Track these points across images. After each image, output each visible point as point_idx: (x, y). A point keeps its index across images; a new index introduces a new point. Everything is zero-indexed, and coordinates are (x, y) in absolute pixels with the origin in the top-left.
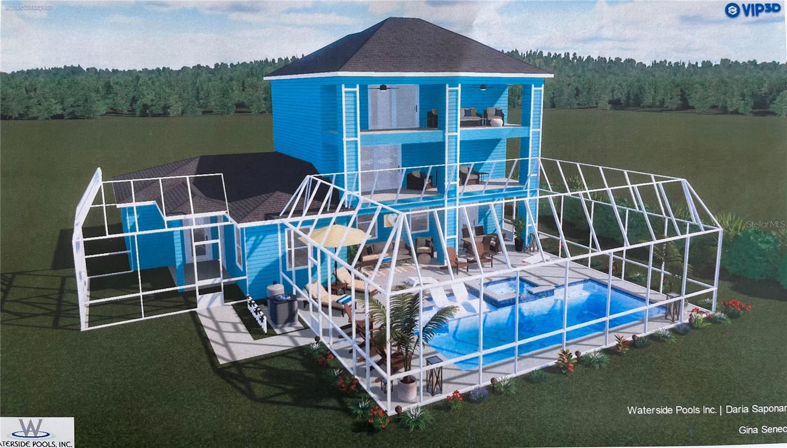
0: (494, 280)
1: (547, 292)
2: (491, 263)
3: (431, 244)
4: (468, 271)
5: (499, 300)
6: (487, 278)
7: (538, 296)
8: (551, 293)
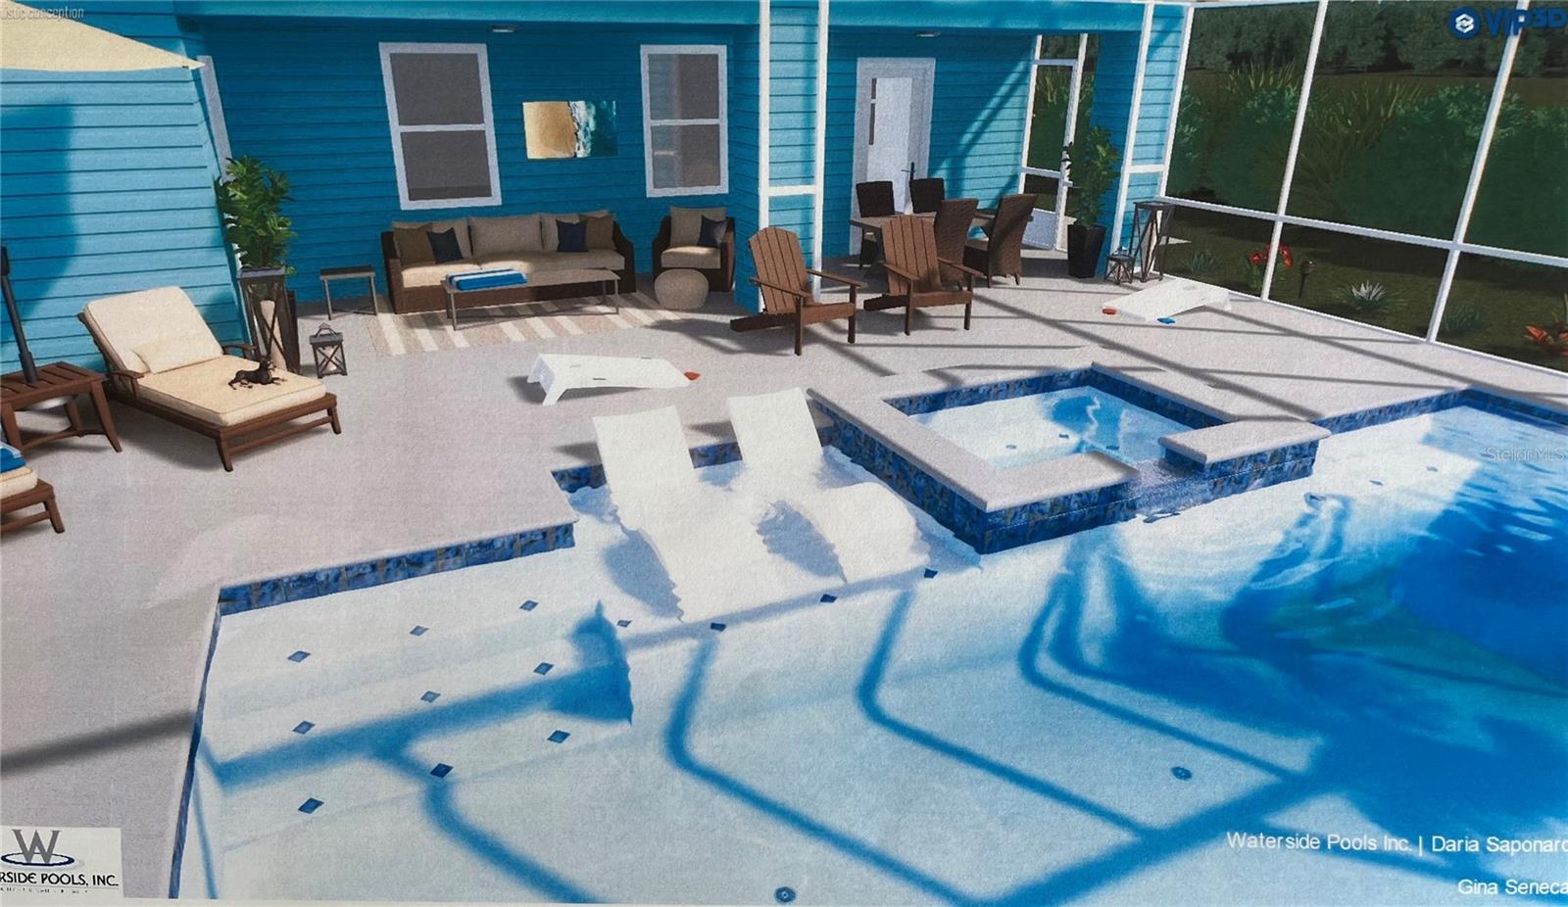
0: (972, 379)
1: (1279, 455)
2: (960, 309)
3: (720, 235)
4: (851, 339)
5: (992, 506)
6: (936, 373)
7: (1229, 477)
8: (1295, 462)
